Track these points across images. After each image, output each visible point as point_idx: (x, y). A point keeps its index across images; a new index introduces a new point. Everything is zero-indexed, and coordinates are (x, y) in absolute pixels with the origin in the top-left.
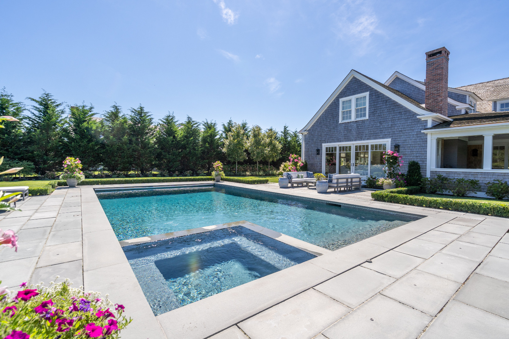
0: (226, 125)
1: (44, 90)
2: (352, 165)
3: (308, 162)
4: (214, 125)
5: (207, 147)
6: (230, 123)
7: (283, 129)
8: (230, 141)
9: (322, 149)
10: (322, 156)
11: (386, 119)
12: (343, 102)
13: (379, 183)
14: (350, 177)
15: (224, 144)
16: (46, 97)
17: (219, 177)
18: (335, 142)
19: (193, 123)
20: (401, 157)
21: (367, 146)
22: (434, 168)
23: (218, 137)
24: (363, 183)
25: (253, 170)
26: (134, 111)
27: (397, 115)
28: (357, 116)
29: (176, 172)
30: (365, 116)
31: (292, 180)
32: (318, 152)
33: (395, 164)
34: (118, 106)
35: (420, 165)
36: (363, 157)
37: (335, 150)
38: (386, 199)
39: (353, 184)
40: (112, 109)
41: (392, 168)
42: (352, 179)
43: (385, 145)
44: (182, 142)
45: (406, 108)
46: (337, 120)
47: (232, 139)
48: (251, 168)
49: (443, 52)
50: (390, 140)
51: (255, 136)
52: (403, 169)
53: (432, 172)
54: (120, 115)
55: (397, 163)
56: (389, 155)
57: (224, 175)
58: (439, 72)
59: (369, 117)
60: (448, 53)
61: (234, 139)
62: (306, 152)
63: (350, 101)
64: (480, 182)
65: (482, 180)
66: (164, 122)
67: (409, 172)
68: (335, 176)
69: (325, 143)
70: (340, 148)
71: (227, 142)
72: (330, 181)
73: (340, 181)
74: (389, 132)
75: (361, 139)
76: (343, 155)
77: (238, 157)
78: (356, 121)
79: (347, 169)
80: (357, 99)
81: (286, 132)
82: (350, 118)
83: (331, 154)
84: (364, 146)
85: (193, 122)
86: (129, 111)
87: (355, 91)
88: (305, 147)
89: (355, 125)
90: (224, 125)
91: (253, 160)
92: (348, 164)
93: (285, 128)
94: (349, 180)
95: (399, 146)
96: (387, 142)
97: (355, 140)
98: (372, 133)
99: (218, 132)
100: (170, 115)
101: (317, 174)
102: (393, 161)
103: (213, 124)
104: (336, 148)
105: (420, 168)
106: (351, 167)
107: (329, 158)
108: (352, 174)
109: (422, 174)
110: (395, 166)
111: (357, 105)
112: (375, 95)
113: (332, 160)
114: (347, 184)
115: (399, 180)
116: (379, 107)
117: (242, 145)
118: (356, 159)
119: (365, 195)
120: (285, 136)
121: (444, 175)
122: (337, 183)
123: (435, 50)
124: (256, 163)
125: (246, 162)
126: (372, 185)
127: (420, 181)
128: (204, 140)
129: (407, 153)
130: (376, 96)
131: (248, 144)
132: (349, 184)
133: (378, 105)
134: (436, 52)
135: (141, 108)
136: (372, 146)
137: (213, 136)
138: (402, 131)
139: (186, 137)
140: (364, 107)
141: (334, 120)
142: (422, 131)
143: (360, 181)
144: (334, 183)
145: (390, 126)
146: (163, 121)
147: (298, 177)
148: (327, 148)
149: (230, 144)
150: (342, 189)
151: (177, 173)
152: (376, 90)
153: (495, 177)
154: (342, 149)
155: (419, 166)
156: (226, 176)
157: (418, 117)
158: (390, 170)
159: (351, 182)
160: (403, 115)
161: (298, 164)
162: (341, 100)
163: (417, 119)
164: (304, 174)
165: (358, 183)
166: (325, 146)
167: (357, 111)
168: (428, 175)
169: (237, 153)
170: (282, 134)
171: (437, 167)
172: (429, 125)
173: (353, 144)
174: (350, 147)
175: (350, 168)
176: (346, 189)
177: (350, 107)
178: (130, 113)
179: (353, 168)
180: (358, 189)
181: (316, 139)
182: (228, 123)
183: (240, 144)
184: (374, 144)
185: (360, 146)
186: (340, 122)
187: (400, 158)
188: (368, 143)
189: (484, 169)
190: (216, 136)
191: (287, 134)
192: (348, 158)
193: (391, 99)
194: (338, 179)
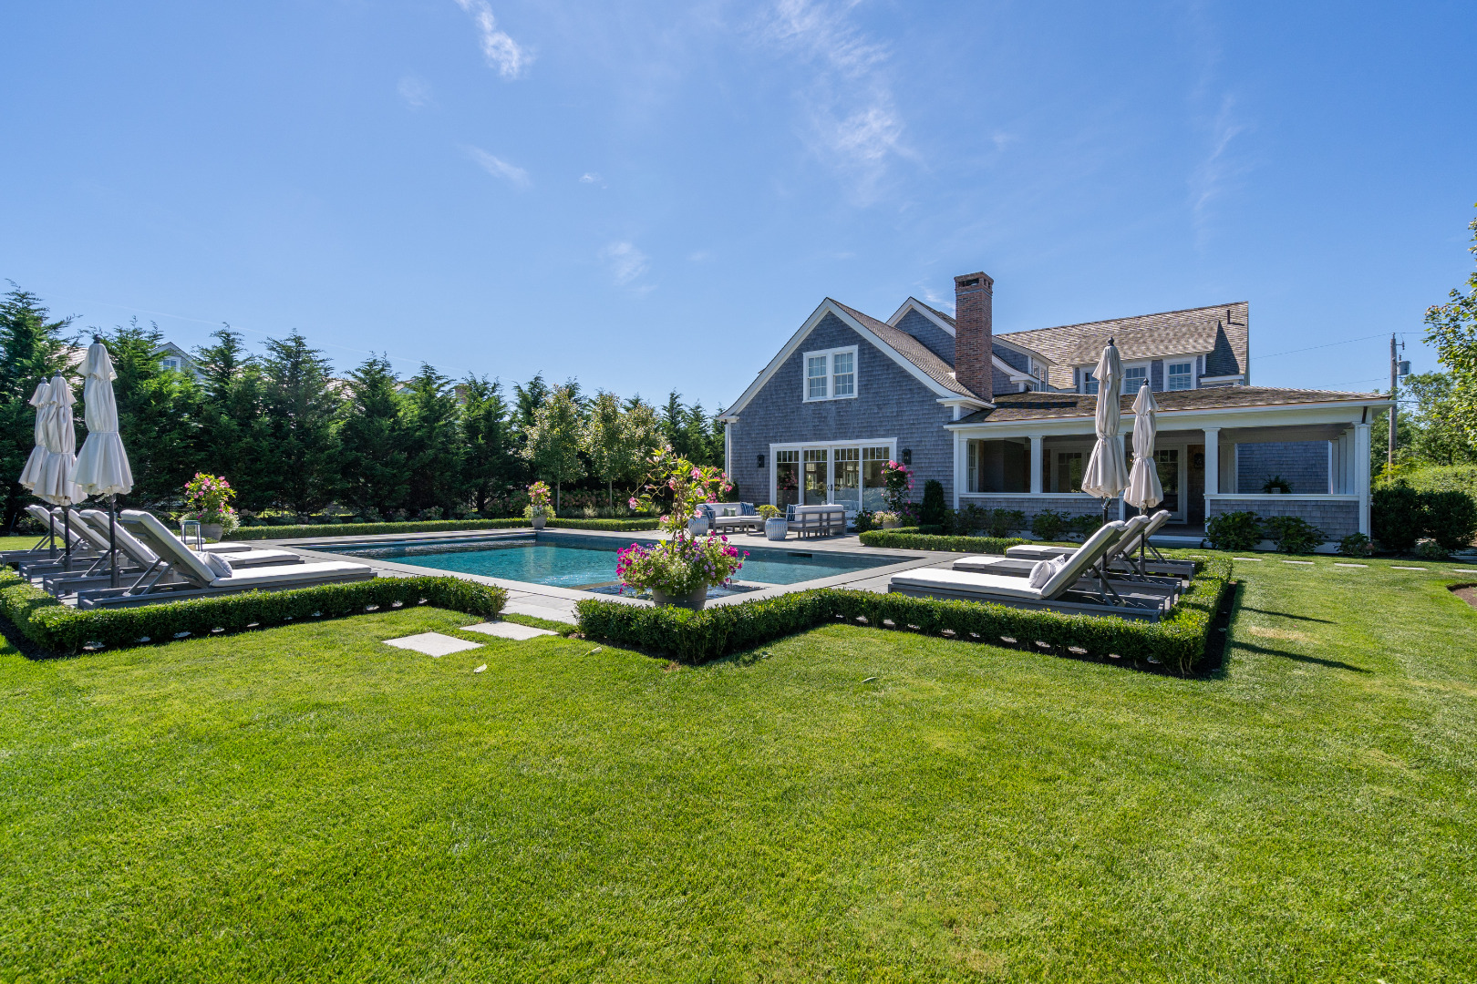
0: (525, 388)
1: (13, 283)
2: (829, 488)
3: (739, 483)
4: (493, 388)
5: (480, 444)
6: (535, 384)
7: (669, 401)
8: (543, 429)
9: (769, 456)
10: (769, 470)
11: (889, 400)
12: (811, 360)
13: (876, 520)
14: (825, 510)
15: (524, 438)
16: (20, 304)
17: (542, 520)
18: (795, 441)
19: (440, 382)
20: (911, 473)
21: (857, 451)
22: (965, 492)
23: (507, 419)
24: (850, 524)
25: (598, 505)
26: (274, 346)
27: (906, 394)
28: (837, 391)
29: (401, 510)
30: (851, 391)
31: (715, 520)
32: (762, 461)
33: (901, 485)
34: (234, 334)
35: (943, 486)
36: (852, 472)
37: (797, 459)
38: (882, 542)
39: (832, 523)
40: (219, 343)
41: (896, 493)
42: (828, 513)
43: (888, 448)
44: (416, 431)
45: (920, 383)
46: (799, 396)
47: (547, 425)
48: (594, 499)
49: (981, 281)
50: (895, 440)
51: (606, 419)
52: (915, 494)
53: (961, 500)
54: (239, 357)
55: (904, 483)
56: (892, 469)
57: (554, 513)
58: (976, 316)
59: (859, 394)
60: (989, 282)
61: (552, 427)
62: (736, 461)
63: (823, 359)
64: (1026, 514)
65: (1029, 511)
66: (360, 379)
67: (925, 499)
68: (800, 508)
69: (776, 441)
70: (806, 452)
71: (534, 433)
72: (792, 518)
73: (809, 517)
74: (895, 426)
75: (845, 436)
76: (811, 467)
77: (562, 470)
78: (835, 401)
79: (820, 496)
80: (836, 357)
81: (673, 408)
82: (824, 393)
83: (787, 467)
84: (850, 451)
85: (439, 378)
86: (264, 347)
87: (832, 341)
88: (733, 450)
89: (834, 407)
90: (519, 387)
91: (598, 478)
92: (821, 487)
93: (673, 398)
94: (825, 516)
95: (910, 451)
96: (891, 443)
97: (835, 438)
98: (865, 425)
99: (505, 406)
100: (375, 360)
101: (764, 506)
102: (898, 480)
103: (490, 386)
104: (797, 453)
105: (942, 493)
106: (828, 492)
107: (783, 474)
108: (830, 505)
109: (947, 503)
110: (902, 489)
111: (836, 369)
112: (870, 353)
113: (789, 478)
114: (821, 524)
115: (909, 515)
116: (875, 376)
117: (574, 442)
118: (838, 475)
119: (852, 541)
120: (673, 417)
121: (979, 504)
122: (804, 521)
123: (968, 276)
124: (606, 486)
125: (581, 483)
126: (863, 524)
127: (943, 515)
128: (471, 428)
129: (923, 465)
130: (870, 356)
131: (588, 437)
132: (825, 524)
133: (874, 373)
134: (970, 278)
135: (298, 341)
136: (865, 450)
137: (492, 416)
138: (913, 424)
139: (424, 419)
140: (850, 373)
141: (793, 397)
142: (945, 427)
143: (844, 519)
144: (798, 522)
145: (895, 414)
146: (356, 377)
147: (725, 514)
148: (779, 453)
149: (543, 439)
150: (812, 534)
151: (402, 512)
152: (870, 344)
153: (1045, 506)
154: (810, 455)
155: (941, 489)
156: (557, 516)
157: (938, 400)
158: (893, 496)
159: (828, 520)
160: (916, 396)
161: (721, 489)
162: (807, 355)
163: (938, 404)
164: (735, 507)
165: (840, 522)
166: (775, 448)
167: (837, 379)
168: (956, 506)
169: (562, 461)
170: (665, 412)
171: (971, 489)
172: (956, 416)
173: (830, 446)
174: (825, 452)
175: (826, 496)
176: (819, 534)
177: (823, 371)
178: (266, 353)
179: (830, 494)
180: (841, 533)
181: (758, 434)
182: (531, 383)
183: (568, 438)
184: (869, 446)
185: (843, 451)
186: (805, 399)
187: (909, 475)
188: (858, 445)
189: (1032, 492)
190: (501, 416)
191: (679, 413)
192: (820, 474)
193: (895, 363)
194: (804, 514)
